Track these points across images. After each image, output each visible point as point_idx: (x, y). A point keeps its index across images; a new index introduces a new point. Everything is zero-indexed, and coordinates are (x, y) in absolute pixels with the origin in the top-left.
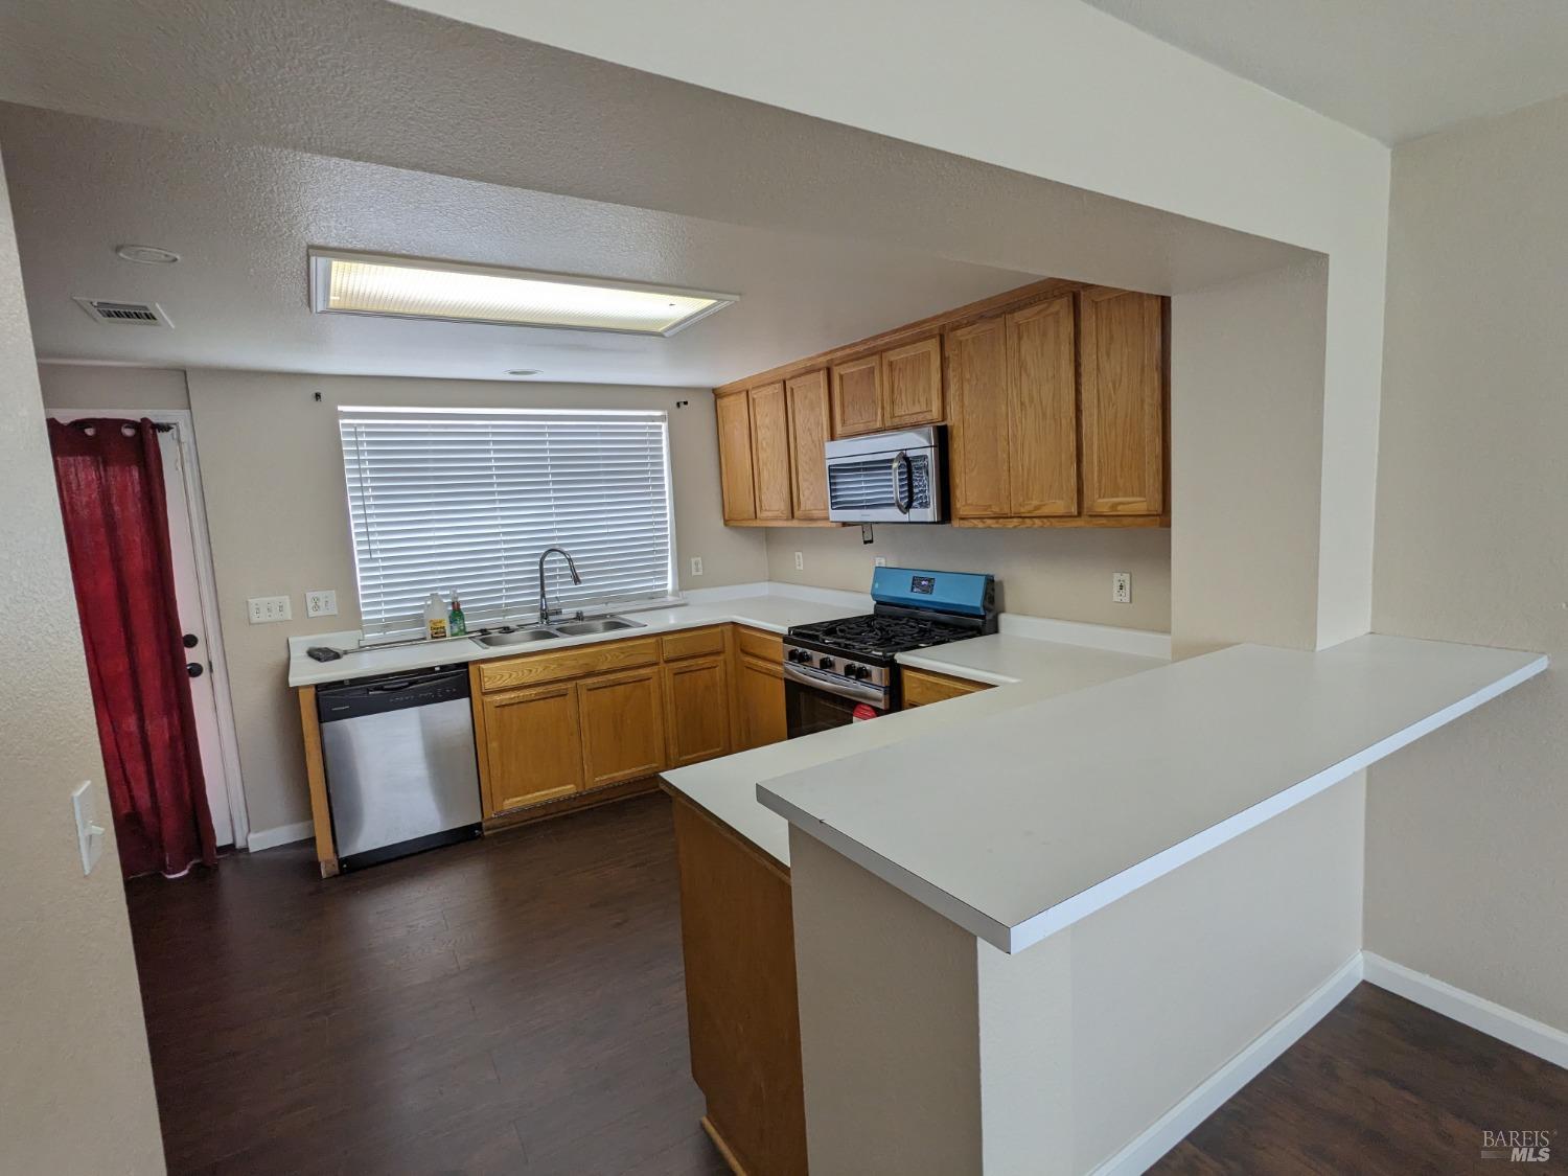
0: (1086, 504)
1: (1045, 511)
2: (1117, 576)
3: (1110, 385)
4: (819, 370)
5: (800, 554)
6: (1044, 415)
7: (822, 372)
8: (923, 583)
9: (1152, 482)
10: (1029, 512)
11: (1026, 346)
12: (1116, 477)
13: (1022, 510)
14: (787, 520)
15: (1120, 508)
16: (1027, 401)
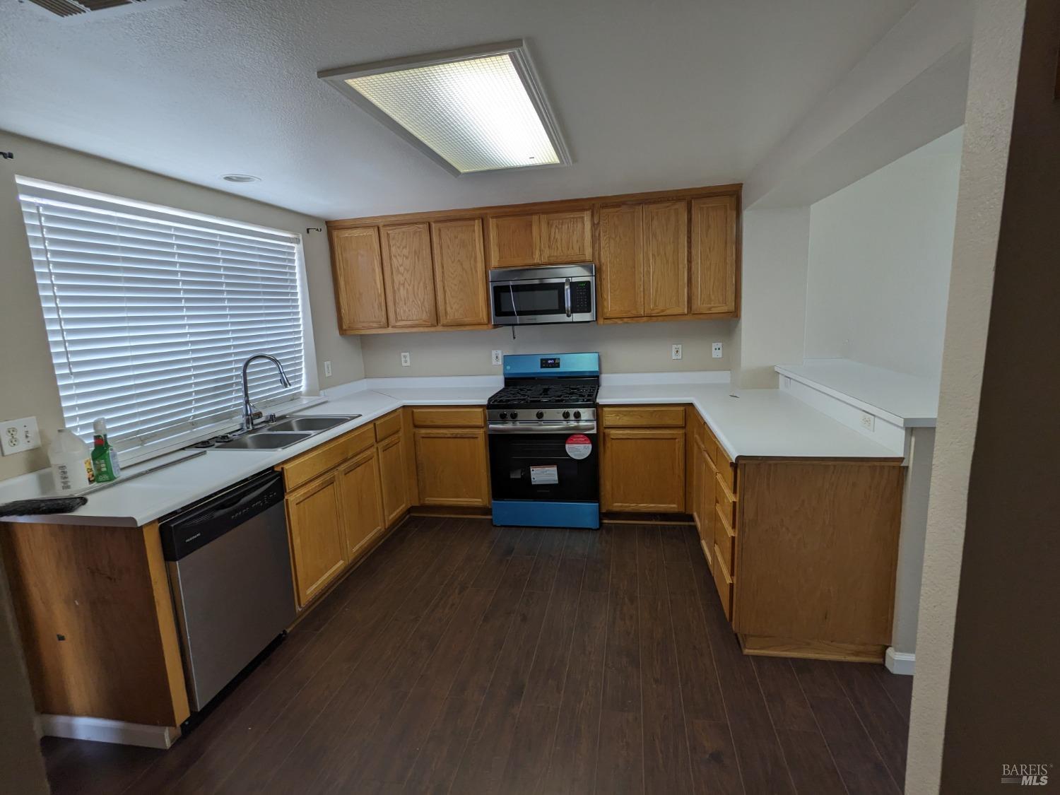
0: (694, 307)
1: (668, 312)
2: (674, 346)
3: (708, 250)
4: (473, 219)
5: (407, 354)
6: (667, 262)
7: (476, 221)
8: (549, 362)
9: (731, 297)
10: (658, 313)
11: (655, 223)
12: (710, 294)
13: (653, 312)
14: (433, 326)
15: (713, 309)
16: (656, 254)
